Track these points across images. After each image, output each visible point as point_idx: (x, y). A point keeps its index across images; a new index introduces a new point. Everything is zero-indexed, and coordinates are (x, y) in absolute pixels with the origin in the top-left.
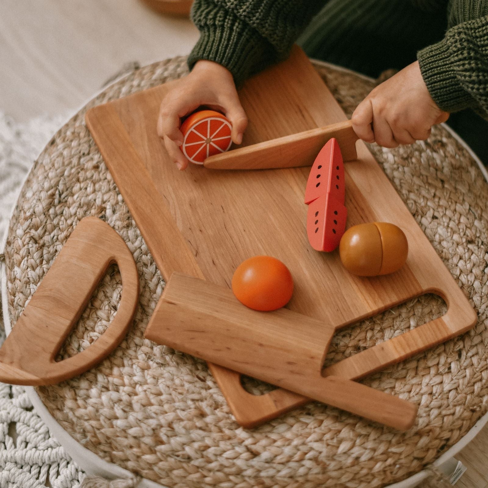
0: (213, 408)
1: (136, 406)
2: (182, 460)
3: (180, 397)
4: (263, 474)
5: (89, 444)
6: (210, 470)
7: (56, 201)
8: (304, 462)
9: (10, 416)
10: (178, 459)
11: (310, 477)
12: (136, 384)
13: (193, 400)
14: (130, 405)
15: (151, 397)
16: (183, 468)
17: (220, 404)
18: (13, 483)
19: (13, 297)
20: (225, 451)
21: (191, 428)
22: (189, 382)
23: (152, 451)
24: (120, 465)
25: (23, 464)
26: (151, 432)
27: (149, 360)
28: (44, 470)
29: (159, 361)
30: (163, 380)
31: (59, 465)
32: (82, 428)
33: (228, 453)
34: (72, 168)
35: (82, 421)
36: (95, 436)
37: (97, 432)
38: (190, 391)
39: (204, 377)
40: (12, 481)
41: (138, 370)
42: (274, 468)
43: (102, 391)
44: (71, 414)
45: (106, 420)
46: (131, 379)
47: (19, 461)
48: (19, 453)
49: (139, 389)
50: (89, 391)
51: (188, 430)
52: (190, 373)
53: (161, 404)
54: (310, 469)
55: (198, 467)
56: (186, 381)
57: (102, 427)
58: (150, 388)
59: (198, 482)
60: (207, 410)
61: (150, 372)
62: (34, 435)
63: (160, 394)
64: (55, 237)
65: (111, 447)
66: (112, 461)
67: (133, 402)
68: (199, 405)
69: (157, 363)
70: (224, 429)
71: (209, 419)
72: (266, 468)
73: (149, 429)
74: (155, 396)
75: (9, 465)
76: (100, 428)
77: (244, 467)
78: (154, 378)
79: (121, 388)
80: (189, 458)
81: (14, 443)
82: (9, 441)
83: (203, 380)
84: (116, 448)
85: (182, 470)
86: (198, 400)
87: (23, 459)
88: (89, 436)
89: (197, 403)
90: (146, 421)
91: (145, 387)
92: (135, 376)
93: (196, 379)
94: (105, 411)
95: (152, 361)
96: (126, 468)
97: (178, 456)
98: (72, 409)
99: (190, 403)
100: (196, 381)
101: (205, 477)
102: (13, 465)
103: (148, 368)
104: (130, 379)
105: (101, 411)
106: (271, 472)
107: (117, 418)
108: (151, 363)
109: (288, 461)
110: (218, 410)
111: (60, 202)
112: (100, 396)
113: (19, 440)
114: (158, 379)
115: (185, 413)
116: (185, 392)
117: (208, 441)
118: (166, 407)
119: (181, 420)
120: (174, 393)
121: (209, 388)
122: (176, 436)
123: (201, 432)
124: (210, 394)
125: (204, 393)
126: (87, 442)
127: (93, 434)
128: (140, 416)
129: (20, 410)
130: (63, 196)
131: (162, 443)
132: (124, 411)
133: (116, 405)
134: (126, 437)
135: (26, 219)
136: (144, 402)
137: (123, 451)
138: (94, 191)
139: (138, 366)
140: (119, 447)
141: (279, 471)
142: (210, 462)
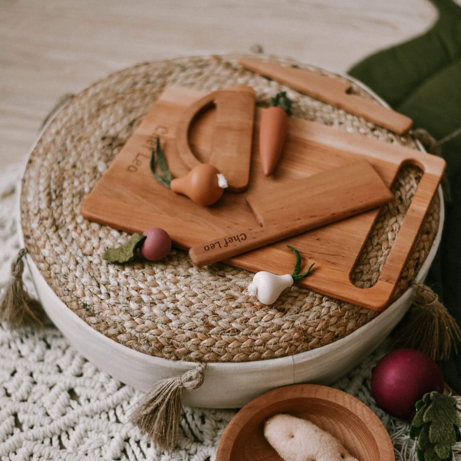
0: (240, 291)
1: (182, 309)
2: (233, 334)
3: (212, 292)
4: (297, 323)
5: (155, 351)
6: (256, 335)
7: (54, 197)
8: (323, 304)
9: (68, 385)
10: (230, 334)
11: (331, 313)
12: (175, 294)
13: (222, 291)
14: (177, 309)
15: (191, 299)
16: (236, 339)
17: (243, 287)
18: (91, 431)
19: (49, 272)
20: (262, 318)
21: (230, 310)
22: (213, 280)
23: (208, 336)
24: (185, 360)
25: (93, 414)
26: (201, 322)
27: (177, 276)
28: (111, 413)
29: (184, 274)
30: (194, 285)
31: (122, 407)
32: (145, 340)
33: (265, 317)
34: (55, 172)
35: (144, 334)
36: (158, 342)
37: (158, 337)
38: (217, 286)
39: (223, 274)
40: (89, 429)
41: (172, 284)
42: (304, 316)
43: (151, 307)
44: (133, 332)
45: (163, 325)
46: (170, 292)
47: (89, 413)
48: (86, 407)
49: (178, 297)
50: (142, 310)
51: (229, 312)
52: (212, 275)
53: (200, 301)
54: (329, 308)
55: (247, 335)
56: (211, 281)
57: (161, 332)
58: (186, 294)
59: (251, 347)
60: (236, 294)
61: (181, 283)
62: (93, 391)
63: (195, 295)
64: (64, 222)
65: (173, 347)
66: (177, 359)
67: (178, 306)
68: (228, 292)
69: (184, 276)
70: (255, 303)
71: (240, 300)
72: (298, 317)
73: (199, 320)
74: (193, 297)
75: (82, 419)
76: (160, 333)
77: (282, 323)
78: (186, 286)
79: (165, 300)
80: (238, 331)
81: (79, 404)
82: (74, 403)
83: (223, 276)
84: (178, 346)
85: (235, 341)
86: (226, 290)
87: (92, 410)
88: (153, 343)
89: (227, 292)
90: (194, 316)
91: (182, 294)
92: (171, 289)
93: (219, 277)
94: (160, 319)
95: (179, 276)
96: (190, 360)
97: (229, 332)
98: (132, 328)
99: (221, 294)
100: (219, 278)
101: (255, 341)
102: (85, 418)
103: (178, 281)
104: (168, 292)
105: (156, 321)
106: (302, 319)
107: (170, 321)
108: (179, 278)
109: (312, 307)
110: (244, 291)
111: (57, 197)
112: (151, 311)
113: (82, 400)
114: (189, 286)
115: (221, 301)
116: (214, 288)
117: (246, 315)
118: (204, 302)
119: (220, 307)
120: (206, 291)
121: (231, 280)
122: (221, 319)
123: (238, 310)
124: (233, 283)
125: (228, 284)
126: (153, 350)
127: (156, 341)
128: (188, 314)
129: (74, 378)
130: (57, 192)
131: (213, 327)
132: (175, 315)
133: (167, 312)
134: (184, 333)
135: (36, 215)
136: (187, 303)
137: (184, 346)
138: (80, 183)
139: (170, 282)
140: (180, 344)
141: (307, 317)
142: (254, 328)
